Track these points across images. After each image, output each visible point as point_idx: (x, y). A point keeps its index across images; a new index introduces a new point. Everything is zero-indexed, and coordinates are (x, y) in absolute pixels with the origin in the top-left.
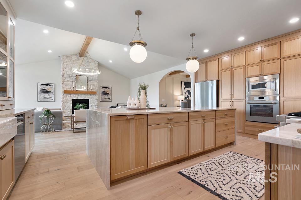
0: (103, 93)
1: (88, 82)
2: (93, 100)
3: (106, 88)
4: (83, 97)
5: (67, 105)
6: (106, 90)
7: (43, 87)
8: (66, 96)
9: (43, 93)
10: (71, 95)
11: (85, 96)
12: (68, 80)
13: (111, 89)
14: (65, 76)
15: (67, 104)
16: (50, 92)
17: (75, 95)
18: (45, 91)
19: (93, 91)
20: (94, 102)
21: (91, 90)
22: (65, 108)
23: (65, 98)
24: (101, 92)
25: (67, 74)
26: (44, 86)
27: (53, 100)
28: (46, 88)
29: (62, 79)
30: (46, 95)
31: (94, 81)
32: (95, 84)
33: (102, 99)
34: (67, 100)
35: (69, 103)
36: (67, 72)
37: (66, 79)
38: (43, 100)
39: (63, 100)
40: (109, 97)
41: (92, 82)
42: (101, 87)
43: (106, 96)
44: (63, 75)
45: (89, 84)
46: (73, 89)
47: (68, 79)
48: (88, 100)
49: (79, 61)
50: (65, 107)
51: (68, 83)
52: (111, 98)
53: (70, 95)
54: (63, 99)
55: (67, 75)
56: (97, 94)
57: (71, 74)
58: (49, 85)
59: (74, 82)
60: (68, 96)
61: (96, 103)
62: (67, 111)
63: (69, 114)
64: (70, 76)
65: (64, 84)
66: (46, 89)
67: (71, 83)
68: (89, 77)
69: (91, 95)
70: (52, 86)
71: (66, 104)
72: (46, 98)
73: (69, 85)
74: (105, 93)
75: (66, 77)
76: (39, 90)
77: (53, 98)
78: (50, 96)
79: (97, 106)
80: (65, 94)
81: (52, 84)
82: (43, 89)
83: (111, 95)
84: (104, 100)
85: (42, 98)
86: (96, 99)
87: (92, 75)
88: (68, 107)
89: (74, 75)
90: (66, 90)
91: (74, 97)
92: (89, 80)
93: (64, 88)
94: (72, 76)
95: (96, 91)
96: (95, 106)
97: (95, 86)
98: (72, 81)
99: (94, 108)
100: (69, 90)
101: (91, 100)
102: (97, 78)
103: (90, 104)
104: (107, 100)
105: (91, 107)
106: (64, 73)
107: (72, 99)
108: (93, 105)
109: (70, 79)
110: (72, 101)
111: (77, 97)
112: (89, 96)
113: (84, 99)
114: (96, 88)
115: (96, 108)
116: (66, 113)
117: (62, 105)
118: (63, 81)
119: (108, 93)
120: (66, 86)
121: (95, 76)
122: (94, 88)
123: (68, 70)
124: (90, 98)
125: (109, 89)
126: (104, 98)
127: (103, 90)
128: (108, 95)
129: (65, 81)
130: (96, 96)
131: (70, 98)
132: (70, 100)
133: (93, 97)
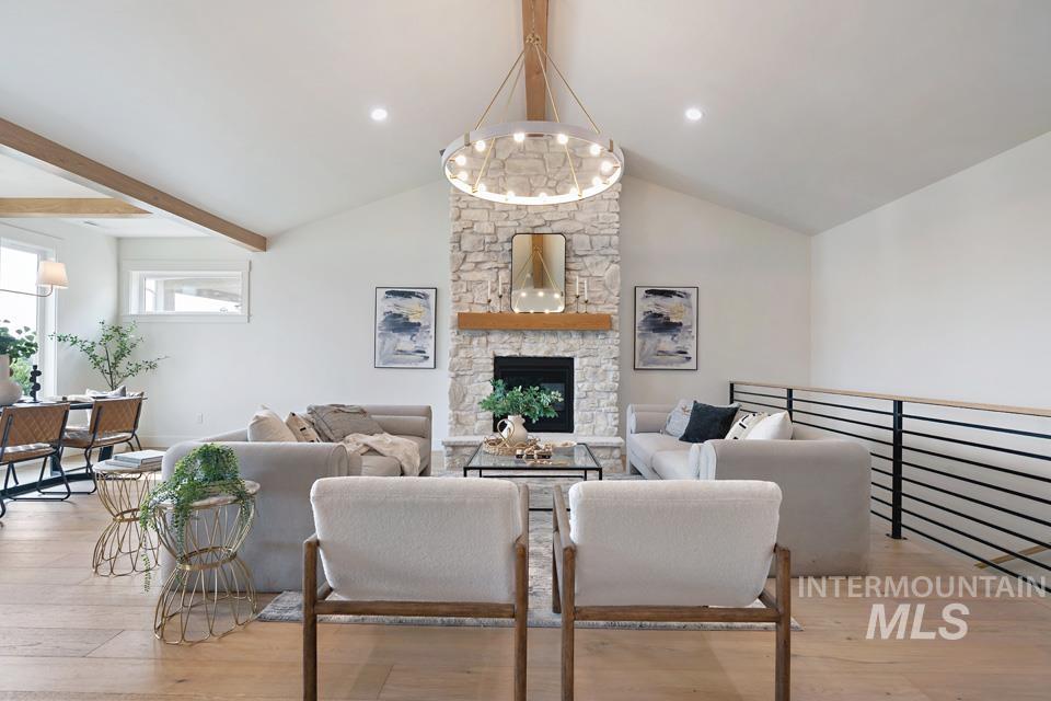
0: (653, 323)
1: (571, 266)
2: (595, 361)
3: (667, 294)
4: (547, 348)
5: (473, 388)
6: (667, 306)
7: (389, 305)
8: (468, 338)
9: (394, 331)
11: (553, 340)
12: (477, 263)
13: (693, 299)
14: (466, 245)
15: (471, 382)
16: (419, 324)
17: (506, 337)
18: (401, 321)
19: (592, 310)
20: (601, 370)
21: (582, 309)
22: (464, 400)
23: (462, 353)
24: (640, 318)
25: (472, 233)
26: (400, 300)
27: (430, 363)
28: (405, 307)
29: (453, 257)
30: (405, 342)
31: (599, 258)
32: (608, 271)
33: (642, 359)
34: (471, 362)
35: (480, 377)
36: (473, 223)
37: (467, 260)
38: (394, 362)
39: (455, 360)
40: (680, 345)
41: (588, 261)
42: (641, 293)
43: (666, 342)
44: (458, 241)
45: (575, 276)
46: (497, 307)
47: (479, 260)
48: (571, 360)
49: (526, 159)
50: (464, 396)
51: (478, 276)
52: (692, 353)
53: (484, 339)
54: (456, 355)
55: (471, 237)
56: (616, 326)
57: (491, 230)
58: (413, 294)
59: (507, 267)
60: (475, 342)
61: (611, 375)
62: (472, 417)
63: (480, 433)
64: (488, 239)
65: (460, 282)
66: (404, 312)
67: (488, 277)
68: (575, 237)
69: (583, 333)
70: (426, 296)
71: (467, 379)
72: (403, 352)
73: (484, 285)
74: (661, 324)
75: (469, 250)
76: (380, 318)
77: (430, 352)
78: (419, 345)
79: (613, 397)
80: (465, 333)
81: (427, 291)
82: (395, 316)
83: (694, 333)
84: (655, 362)
85: (391, 351)
86: (611, 354)
87: (587, 228)
88: (477, 398)
89: (502, 237)
90: (467, 311)
91: (505, 345)
92: (576, 256)
93: (459, 301)
94: (496, 242)
95: (608, 312)
96: (605, 395)
97: (604, 285)
98: (496, 265)
99: (601, 404)
100: (481, 310)
101: (585, 360)
102: (615, 238)
103: (580, 385)
104: (671, 363)
105: (584, 401)
106: (460, 230)
107: (492, 357)
108: (597, 387)
109: (486, 258)
110: (492, 368)
111: (516, 345)
112: (572, 342)
113: (550, 355)
114: (612, 297)
115: (612, 404)
116: (467, 428)
117: (453, 385)
118: (454, 269)
119: (678, 321)
120: (469, 295)
121: (602, 232)
122: (600, 297)
123: (478, 212)
124: (578, 352)
125: (684, 300)
126: (652, 351)
127: (651, 309)
128: (680, 334)
129: (463, 267)
130: (610, 341)
131: (487, 351)
132: (485, 361)
133: (595, 344)
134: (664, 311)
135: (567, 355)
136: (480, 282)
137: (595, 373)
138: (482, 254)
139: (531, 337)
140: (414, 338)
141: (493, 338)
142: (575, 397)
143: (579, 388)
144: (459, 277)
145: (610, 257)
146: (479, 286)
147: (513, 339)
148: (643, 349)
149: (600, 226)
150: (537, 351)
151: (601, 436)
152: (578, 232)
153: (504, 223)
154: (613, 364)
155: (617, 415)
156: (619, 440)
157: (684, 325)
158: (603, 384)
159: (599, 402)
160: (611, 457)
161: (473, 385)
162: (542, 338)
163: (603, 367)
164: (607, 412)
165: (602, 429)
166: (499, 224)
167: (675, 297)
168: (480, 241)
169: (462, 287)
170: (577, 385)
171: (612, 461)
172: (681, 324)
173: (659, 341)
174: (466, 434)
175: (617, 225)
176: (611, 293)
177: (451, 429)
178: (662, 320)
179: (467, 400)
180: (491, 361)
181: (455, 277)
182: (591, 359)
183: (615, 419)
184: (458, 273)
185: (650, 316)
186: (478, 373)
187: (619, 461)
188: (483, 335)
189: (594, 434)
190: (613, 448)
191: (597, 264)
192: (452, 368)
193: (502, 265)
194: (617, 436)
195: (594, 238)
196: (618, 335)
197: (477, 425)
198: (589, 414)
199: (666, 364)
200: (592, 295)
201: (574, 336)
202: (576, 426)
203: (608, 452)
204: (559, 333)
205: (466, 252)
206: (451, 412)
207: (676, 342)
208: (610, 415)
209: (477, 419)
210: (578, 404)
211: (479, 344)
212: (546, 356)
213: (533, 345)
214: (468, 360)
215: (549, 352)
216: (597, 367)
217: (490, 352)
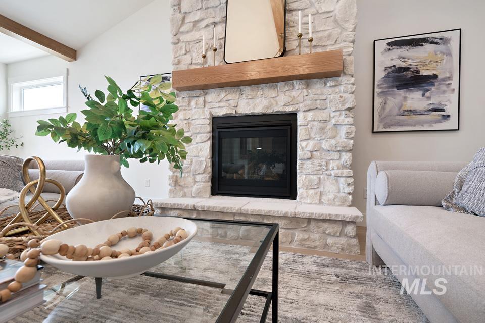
0: (397, 79)
2: (323, 115)
3: (416, 43)
6: (414, 57)
8: (186, 100)
10: (209, 98)
11: (273, 93)
12: (195, 22)
13: (454, 46)
15: (189, 144)
19: (317, 50)
20: (330, 126)
23: (181, 115)
24: (380, 74)
29: (173, 20)
33: (381, 120)
35: (198, 139)
37: (186, 20)
40: (435, 101)
42: (381, 46)
43: (415, 99)
45: (292, 15)
47: (197, 18)
48: (293, 116)
51: (195, 35)
52: (452, 109)
53: (201, 99)
60: (193, 103)
61: (343, 131)
62: (190, 180)
63: (198, 195)
65: (180, 45)
67: (205, 35)
74: (407, 80)
75: (188, 10)
79: (347, 157)
80: (184, 95)
83: (455, 85)
84: (398, 124)
86: (343, 104)
88: (195, 159)
91: (221, 104)
95: (340, 52)
96: (336, 156)
97: (335, 21)
98: (213, 20)
99: (331, 166)
101: (310, 115)
103: (304, 144)
104: (421, 123)
105: (309, 162)
107: (208, 116)
108: (325, 145)
109: (203, 15)
110: (209, 128)
111: (233, 103)
112: (294, 93)
113: (270, 111)
115: (344, 167)
116: (186, 190)
118: (174, 32)
119: (431, 73)
120: (188, 56)
122: (329, 36)
124: (301, 105)
125: (441, 48)
126: (396, 111)
127: (394, 63)
128: (433, 89)
129: (182, 30)
130: (342, 88)
131: (203, 111)
132: (201, 122)
133: (322, 94)
134: (412, 63)
135: (289, 109)
136: (198, 41)
137: (322, 129)
138: (199, 12)
139: (248, 92)
141: (213, 96)
142: (298, 158)
143: (303, 147)
144: (179, 40)
147: (230, 97)
148: (383, 109)
150: (254, 108)
151: (329, 205)
154: (347, 116)
155: (351, 180)
156: (353, 212)
157: (440, 77)
158: (333, 142)
159: (327, 164)
160: (342, 234)
161: (191, 146)
162: (260, 93)
163: (333, 121)
164: (338, 176)
165: (331, 196)
167: (428, 47)
169: (181, 48)
170: (301, 145)
171: (343, 240)
172: (435, 76)
173: (405, 98)
174: (185, 196)
176: (344, 29)
177: (170, 190)
178: (409, 74)
180: (209, 122)
181: (176, 40)
182: (317, 112)
183: (348, 185)
184: (178, 35)
185: (393, 71)
187: (355, 241)
188: (200, 95)
189: (321, 202)
190: (345, 223)
193: (218, 20)
194: (350, 206)
196: (352, 80)
197: (195, 187)
198: (314, 177)
199: (408, 125)
200: (320, 35)
201: (296, 87)
202: (299, 192)
203: (337, 228)
205: (185, 13)
206: (171, 173)
207: (429, 98)
208: (342, 180)
209: (195, 182)
210: (301, 168)
211: (196, 104)
212: (264, 111)
213: (250, 102)
214: (185, 122)
215: (267, 108)
216: (325, 121)
217: (205, 112)
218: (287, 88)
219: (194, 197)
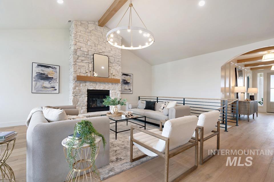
0: (124, 82)
1: (110, 65)
2: (115, 91)
3: (127, 75)
4: (103, 87)
7: (40, 70)
8: (79, 84)
9: (41, 79)
11: (105, 85)
12: (82, 60)
13: (132, 76)
14: (79, 53)
15: (80, 97)
16: (53, 78)
17: (91, 84)
18: (45, 76)
19: (115, 78)
20: (116, 94)
21: (113, 77)
22: (77, 103)
23: (77, 88)
25: (80, 50)
26: (43, 68)
27: (57, 91)
28: (46, 71)
29: (74, 57)
30: (46, 84)
31: (116, 64)
32: (118, 68)
35: (83, 96)
36: (81, 47)
37: (79, 58)
38: (41, 91)
39: (75, 90)
41: (114, 64)
44: (75, 52)
45: (110, 68)
46: (89, 75)
47: (83, 59)
48: (109, 91)
49: (98, 32)
50: (78, 102)
51: (83, 64)
52: (131, 90)
53: (84, 84)
54: (75, 89)
57: (87, 51)
58: (50, 67)
59: (91, 63)
60: (81, 85)
62: (80, 108)
63: (83, 113)
64: (86, 53)
66: (46, 73)
67: (86, 65)
69: (112, 84)
70: (55, 68)
71: (79, 96)
72: (45, 87)
74: (125, 82)
76: (35, 74)
77: (57, 88)
78: (52, 85)
80: (78, 82)
81: (55, 66)
82: (42, 74)
83: (132, 85)
84: (124, 92)
85: (40, 87)
86: (119, 89)
87: (114, 56)
88: (82, 102)
89: (90, 53)
90: (79, 75)
91: (91, 86)
92: (111, 63)
93: (76, 71)
94: (88, 55)
95: (118, 78)
97: (118, 71)
98: (89, 62)
100: (83, 75)
101: (113, 91)
102: (120, 60)
106: (76, 48)
109: (85, 59)
110: (87, 93)
112: (110, 86)
113: (104, 89)
114: (119, 75)
116: (79, 112)
117: (74, 98)
118: (74, 61)
119: (129, 82)
120: (79, 70)
121: (117, 57)
122: (116, 74)
123: (83, 44)
124: (111, 89)
125: (130, 77)
126: (123, 89)
127: (123, 78)
128: (129, 85)
129: (77, 61)
130: (119, 86)
131: (85, 88)
132: (84, 91)
133: (115, 87)
134: (126, 79)
135: (108, 89)
137: (115, 94)
138: (84, 58)
139: (98, 84)
140: (50, 83)
141: (88, 84)
144: (76, 64)
145: (119, 65)
146: (83, 67)
147: (94, 85)
149: (117, 56)
150: (100, 88)
152: (111, 56)
153: (91, 49)
161: (81, 98)
162: (102, 85)
163: (117, 93)
166: (89, 49)
168: (83, 54)
169: (77, 67)
173: (125, 86)
175: (121, 57)
179: (79, 103)
180: (87, 91)
181: (75, 64)
184: (76, 62)
186: (82, 95)
188: (84, 83)
191: (116, 66)
192: (73, 93)
193: (90, 62)
195: (115, 59)
197: (82, 111)
199: (126, 92)
201: (110, 84)
202: (110, 109)
204: (106, 83)
205: (78, 56)
209: (82, 109)
211: (83, 85)
212: (103, 89)
213: (99, 86)
214: (79, 91)
215: (104, 88)
216: (116, 93)
217: (86, 88)
218: (108, 84)
219: (81, 114)
